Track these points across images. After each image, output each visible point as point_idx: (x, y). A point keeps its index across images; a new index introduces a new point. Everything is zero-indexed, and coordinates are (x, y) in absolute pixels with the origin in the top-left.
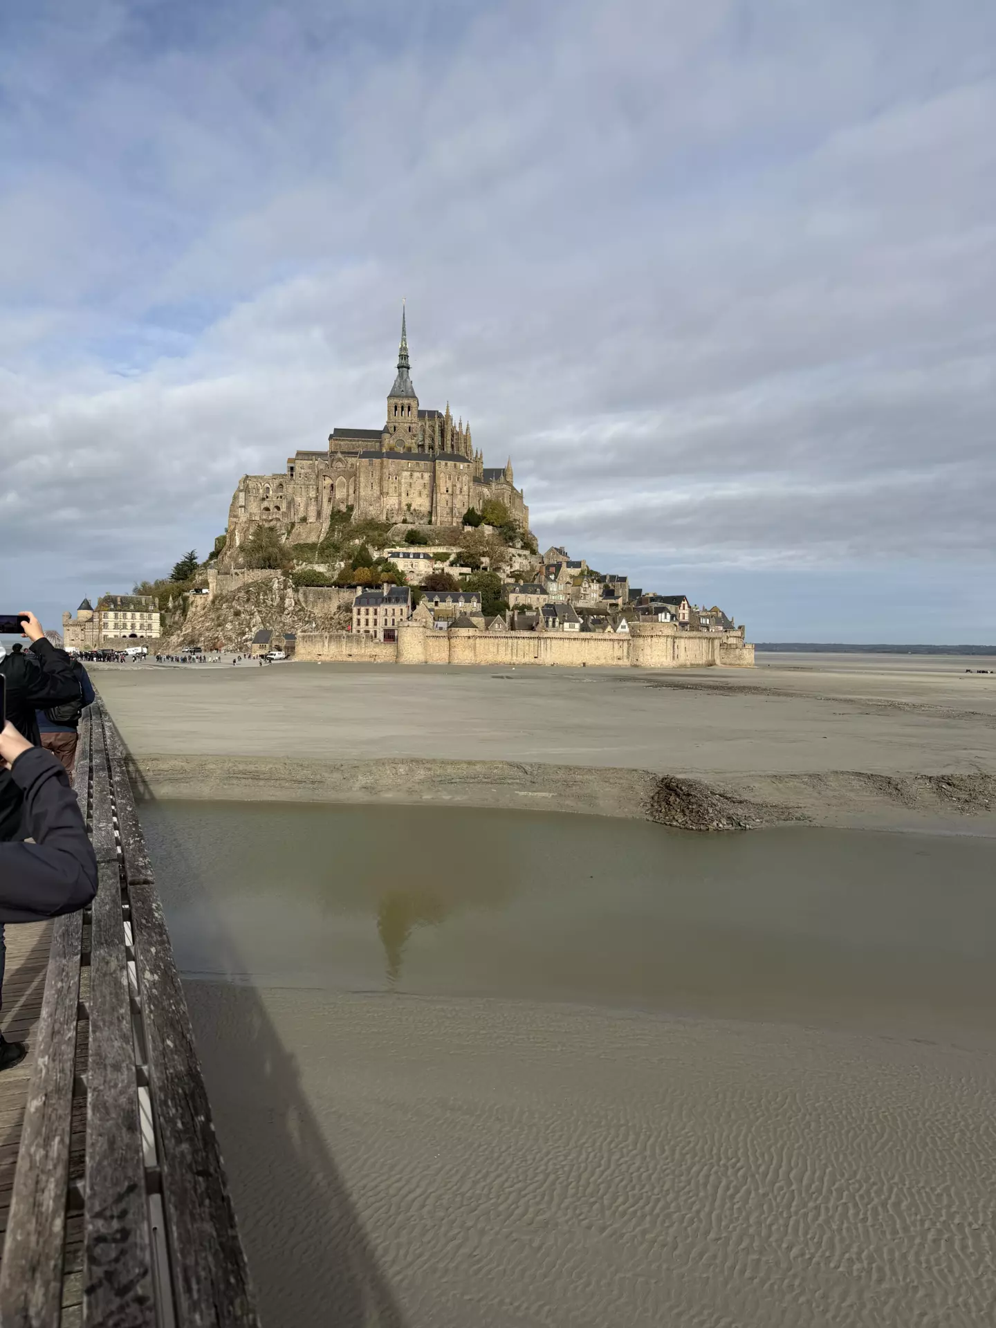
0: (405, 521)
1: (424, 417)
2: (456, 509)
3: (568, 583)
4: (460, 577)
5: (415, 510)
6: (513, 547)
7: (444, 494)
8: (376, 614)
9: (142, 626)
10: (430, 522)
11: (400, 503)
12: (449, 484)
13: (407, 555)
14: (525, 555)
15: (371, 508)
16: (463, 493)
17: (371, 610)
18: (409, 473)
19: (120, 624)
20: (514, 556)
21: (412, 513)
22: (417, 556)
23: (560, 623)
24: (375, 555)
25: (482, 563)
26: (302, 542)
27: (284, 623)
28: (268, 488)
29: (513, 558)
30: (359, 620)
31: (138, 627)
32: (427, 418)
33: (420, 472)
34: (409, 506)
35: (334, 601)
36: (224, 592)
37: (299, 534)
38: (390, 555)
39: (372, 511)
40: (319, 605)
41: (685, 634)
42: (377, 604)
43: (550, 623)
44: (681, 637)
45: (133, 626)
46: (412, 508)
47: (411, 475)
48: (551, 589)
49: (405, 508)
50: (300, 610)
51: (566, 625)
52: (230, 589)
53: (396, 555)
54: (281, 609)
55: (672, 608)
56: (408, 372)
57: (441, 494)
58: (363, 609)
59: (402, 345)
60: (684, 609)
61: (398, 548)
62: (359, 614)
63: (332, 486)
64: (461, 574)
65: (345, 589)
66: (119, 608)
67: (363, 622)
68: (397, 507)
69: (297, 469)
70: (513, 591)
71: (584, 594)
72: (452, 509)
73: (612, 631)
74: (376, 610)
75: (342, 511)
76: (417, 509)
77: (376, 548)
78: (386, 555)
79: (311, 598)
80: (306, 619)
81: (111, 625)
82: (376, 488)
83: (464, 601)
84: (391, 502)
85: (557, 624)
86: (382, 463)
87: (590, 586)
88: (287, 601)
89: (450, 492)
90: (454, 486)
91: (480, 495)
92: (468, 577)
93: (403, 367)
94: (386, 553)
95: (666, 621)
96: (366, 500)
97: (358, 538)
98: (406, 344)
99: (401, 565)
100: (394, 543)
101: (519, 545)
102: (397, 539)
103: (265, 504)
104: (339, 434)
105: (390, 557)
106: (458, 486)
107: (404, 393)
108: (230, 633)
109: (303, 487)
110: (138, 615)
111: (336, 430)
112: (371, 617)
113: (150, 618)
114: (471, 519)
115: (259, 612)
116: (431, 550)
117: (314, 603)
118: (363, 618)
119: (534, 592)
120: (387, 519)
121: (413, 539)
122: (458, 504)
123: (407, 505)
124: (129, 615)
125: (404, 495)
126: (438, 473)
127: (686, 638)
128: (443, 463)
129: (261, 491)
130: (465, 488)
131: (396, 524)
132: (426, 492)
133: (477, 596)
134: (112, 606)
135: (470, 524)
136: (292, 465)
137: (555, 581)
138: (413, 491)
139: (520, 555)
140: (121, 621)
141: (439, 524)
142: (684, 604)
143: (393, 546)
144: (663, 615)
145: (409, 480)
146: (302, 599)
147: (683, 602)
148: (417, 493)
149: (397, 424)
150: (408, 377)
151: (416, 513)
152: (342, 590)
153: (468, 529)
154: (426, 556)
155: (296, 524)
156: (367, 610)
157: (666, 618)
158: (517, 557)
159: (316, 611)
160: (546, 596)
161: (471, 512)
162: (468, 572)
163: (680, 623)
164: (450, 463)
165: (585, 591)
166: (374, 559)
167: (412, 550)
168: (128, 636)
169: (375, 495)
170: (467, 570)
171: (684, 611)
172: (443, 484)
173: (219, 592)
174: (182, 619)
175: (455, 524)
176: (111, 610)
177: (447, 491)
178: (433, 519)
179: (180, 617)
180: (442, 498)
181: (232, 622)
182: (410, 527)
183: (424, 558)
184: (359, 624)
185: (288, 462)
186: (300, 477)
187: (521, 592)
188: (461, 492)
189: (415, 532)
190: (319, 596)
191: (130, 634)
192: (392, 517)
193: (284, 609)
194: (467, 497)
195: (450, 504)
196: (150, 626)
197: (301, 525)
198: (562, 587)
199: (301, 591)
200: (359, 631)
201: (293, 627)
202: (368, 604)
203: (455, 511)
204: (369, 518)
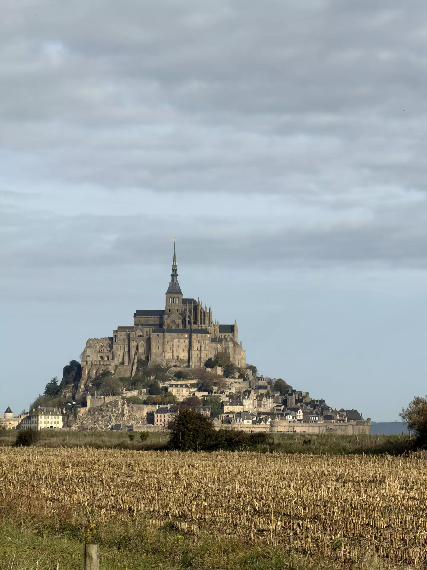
0: (175, 366)
1: (186, 304)
2: (202, 358)
3: (255, 399)
4: (202, 398)
5: (181, 359)
6: (234, 378)
7: (196, 350)
8: (165, 417)
9: (55, 423)
10: (188, 366)
11: (172, 356)
12: (199, 346)
13: (177, 386)
14: (239, 382)
15: (158, 359)
16: (206, 350)
17: (163, 415)
18: (178, 340)
19: (47, 421)
20: (232, 383)
21: (179, 361)
22: (182, 386)
23: (242, 420)
24: (161, 385)
25: (214, 389)
26: (122, 376)
27: (124, 421)
28: (102, 345)
29: (232, 384)
30: (157, 420)
31: (53, 423)
32: (187, 304)
33: (183, 339)
34: (178, 357)
35: (145, 410)
36: (94, 407)
37: (120, 372)
38: (169, 386)
39: (159, 360)
40: (138, 413)
41: (300, 425)
42: (166, 413)
43: (238, 421)
44: (297, 426)
45: (52, 423)
46: (179, 358)
47: (179, 341)
48: (245, 403)
49: (176, 358)
50: (130, 415)
51: (245, 421)
52: (97, 405)
53: (171, 386)
54: (123, 414)
55: (293, 413)
56: (177, 278)
57: (195, 351)
58: (159, 415)
59: (174, 264)
60: (300, 413)
61: (172, 381)
62: (157, 417)
63: (137, 346)
64: (203, 396)
65: (150, 405)
66: (45, 414)
67: (159, 421)
68: (171, 358)
69: (119, 336)
70: (226, 405)
71: (264, 405)
72: (200, 358)
73: (264, 424)
74: (165, 415)
75: (143, 360)
76: (181, 358)
77: (162, 382)
78: (166, 385)
79: (135, 409)
80: (133, 419)
81: (43, 422)
82: (161, 348)
83: (202, 410)
84: (168, 355)
85: (241, 421)
86: (164, 336)
87: (267, 400)
88: (125, 411)
89: (199, 349)
90: (201, 346)
91: (216, 349)
92: (206, 398)
93: (174, 275)
94: (167, 384)
95: (290, 419)
96: (155, 355)
97: (152, 376)
98: (176, 263)
99: (174, 391)
100: (170, 379)
101: (237, 376)
102: (172, 376)
103: (101, 354)
104: (139, 314)
105: (169, 387)
106: (203, 346)
107: (174, 291)
108: (102, 426)
109: (121, 346)
110: (53, 416)
111: (137, 311)
112: (163, 418)
113: (58, 418)
114: (209, 364)
115: (113, 416)
116: (189, 382)
117: (137, 412)
118: (159, 419)
119: (237, 405)
120: (167, 365)
121: (179, 376)
122: (203, 355)
123: (176, 356)
124: (50, 417)
125: (175, 351)
126: (192, 340)
127: (300, 426)
128: (195, 335)
129: (98, 347)
130: (207, 347)
131: (171, 367)
132: (187, 349)
133: (209, 408)
134: (43, 413)
135: (210, 367)
136: (116, 334)
137: (247, 399)
138: (179, 349)
139: (236, 382)
140: (47, 420)
141: (193, 367)
142: (300, 412)
143: (170, 380)
144: (288, 416)
145: (178, 344)
146: (131, 410)
147: (299, 410)
148: (182, 351)
149: (171, 308)
150: (177, 281)
151: (181, 361)
152: (148, 405)
153: (209, 369)
154: (186, 386)
155: (118, 366)
156: (161, 415)
157: (290, 418)
158: (234, 383)
159: (137, 415)
160: (242, 407)
161: (210, 360)
162: (206, 395)
163: (298, 420)
164: (199, 335)
165: (265, 403)
166: (161, 387)
167: (179, 383)
168: (49, 427)
169: (160, 352)
170: (206, 394)
171: (300, 415)
172: (195, 346)
173: (92, 406)
174: (74, 418)
175: (201, 367)
176: (43, 415)
177: (198, 349)
178: (190, 364)
179: (73, 418)
180: (195, 353)
181: (101, 420)
182: (178, 369)
183: (185, 387)
184: (157, 421)
185: (113, 333)
186: (120, 341)
187: (230, 405)
188: (205, 349)
189: (181, 372)
190: (139, 408)
191: (50, 426)
192: (169, 363)
193: (124, 415)
194: (208, 351)
195: (199, 356)
196: (58, 422)
197: (121, 367)
198: (251, 401)
199: (131, 406)
200: (157, 425)
201: (128, 423)
202: (162, 413)
203: (202, 359)
204: (157, 364)
